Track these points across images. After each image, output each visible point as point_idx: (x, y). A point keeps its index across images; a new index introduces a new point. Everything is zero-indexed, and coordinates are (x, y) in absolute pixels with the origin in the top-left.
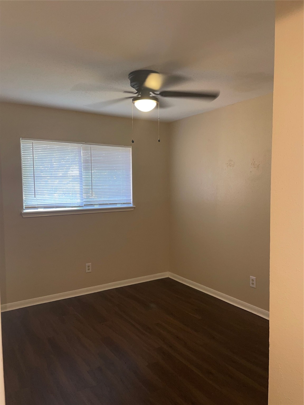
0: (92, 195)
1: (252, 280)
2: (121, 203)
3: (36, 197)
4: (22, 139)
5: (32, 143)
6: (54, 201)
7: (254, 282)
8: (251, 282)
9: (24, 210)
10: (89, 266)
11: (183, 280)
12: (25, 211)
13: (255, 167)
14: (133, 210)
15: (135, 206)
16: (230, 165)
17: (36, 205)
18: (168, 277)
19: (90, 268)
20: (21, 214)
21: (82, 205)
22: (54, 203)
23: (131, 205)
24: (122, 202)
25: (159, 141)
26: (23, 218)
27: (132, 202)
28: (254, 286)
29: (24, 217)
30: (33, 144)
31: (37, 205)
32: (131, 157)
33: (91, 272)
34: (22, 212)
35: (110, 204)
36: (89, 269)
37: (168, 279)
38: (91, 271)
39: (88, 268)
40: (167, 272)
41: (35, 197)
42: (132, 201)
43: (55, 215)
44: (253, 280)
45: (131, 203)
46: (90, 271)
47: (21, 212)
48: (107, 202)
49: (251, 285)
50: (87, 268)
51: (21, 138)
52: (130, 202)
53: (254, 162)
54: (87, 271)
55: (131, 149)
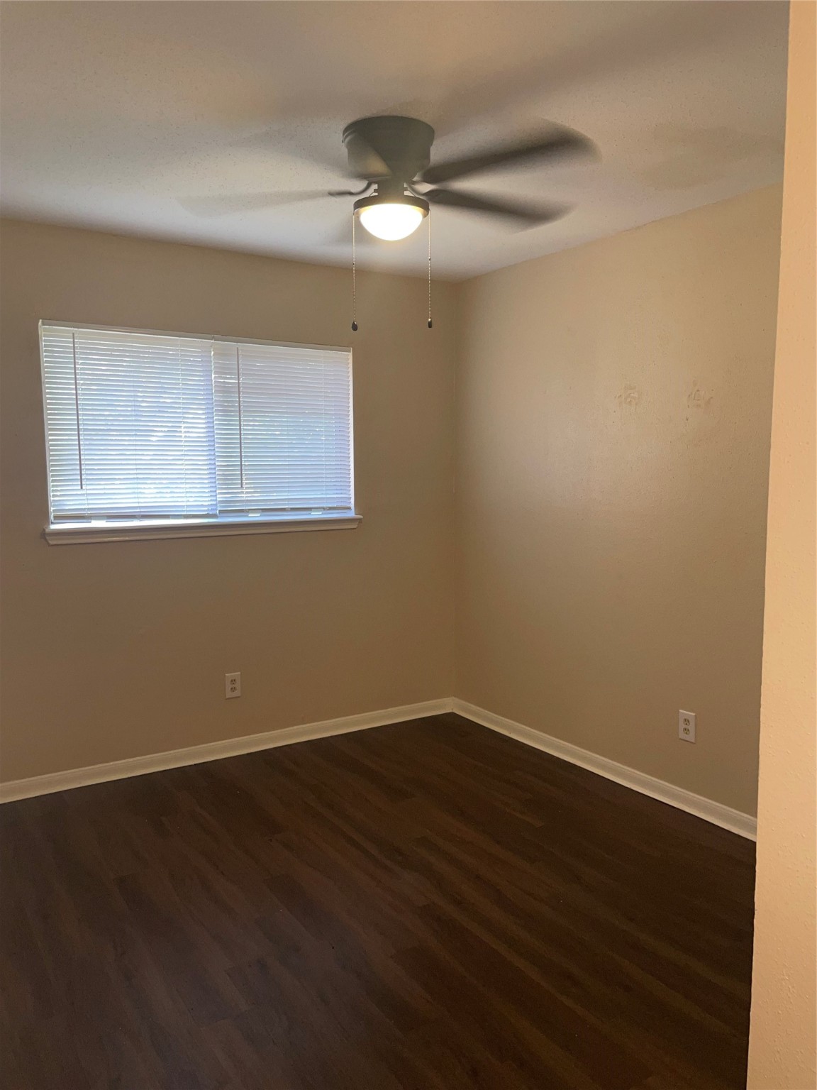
0: (242, 483)
1: (685, 720)
2: (324, 509)
3: (84, 487)
4: (43, 324)
5: (73, 334)
6: (136, 500)
7: (691, 727)
8: (682, 726)
9: (52, 523)
10: (233, 681)
11: (491, 721)
12: (53, 527)
13: (698, 406)
14: (355, 527)
15: (361, 517)
16: (629, 400)
17: (85, 509)
18: (451, 711)
19: (238, 685)
20: (45, 535)
21: (214, 512)
22: (137, 505)
23: (351, 514)
24: (325, 506)
25: (430, 325)
26: (49, 545)
27: (352, 505)
28: (691, 737)
29: (51, 542)
30: (74, 339)
31: (89, 509)
32: (351, 379)
33: (239, 697)
34: (47, 530)
35: (293, 509)
36: (233, 689)
37: (452, 716)
38: (239, 695)
39: (231, 686)
40: (448, 697)
41: (82, 488)
42: (352, 501)
43: (138, 538)
44: (687, 721)
45: (349, 508)
46: (237, 693)
47: (44, 530)
48: (285, 504)
49: (682, 735)
50: (229, 686)
51: (41, 320)
52: (348, 505)
53: (698, 391)
54: (229, 694)
55: (350, 355)
